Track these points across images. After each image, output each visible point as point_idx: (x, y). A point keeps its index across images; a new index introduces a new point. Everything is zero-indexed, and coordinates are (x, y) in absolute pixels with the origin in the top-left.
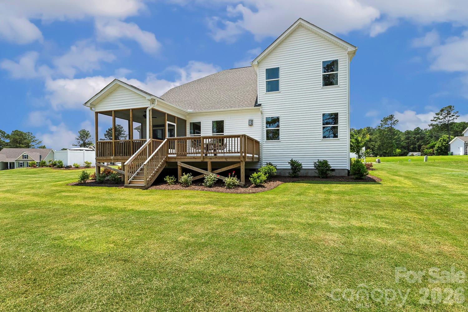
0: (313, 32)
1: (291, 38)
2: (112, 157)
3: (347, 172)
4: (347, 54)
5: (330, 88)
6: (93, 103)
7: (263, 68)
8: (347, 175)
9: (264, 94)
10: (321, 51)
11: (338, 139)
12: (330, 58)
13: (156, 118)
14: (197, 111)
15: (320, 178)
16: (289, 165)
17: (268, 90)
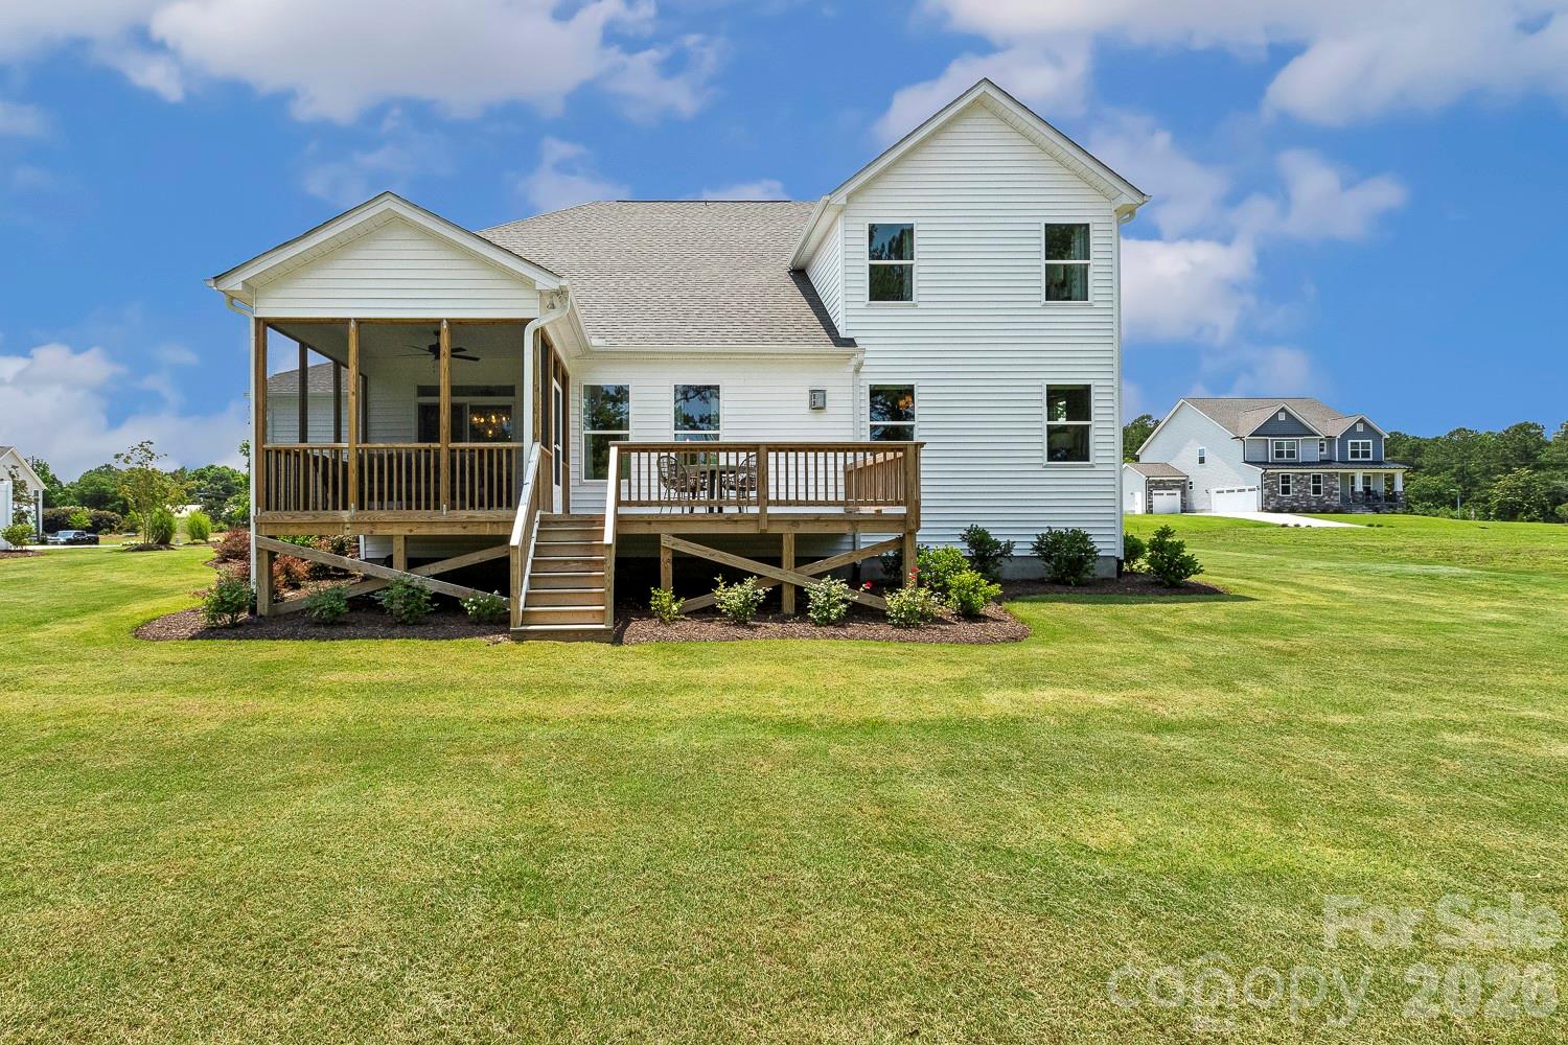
0: (1016, 129)
1: (950, 136)
2: (345, 515)
3: (1114, 564)
4: (1112, 213)
5: (1064, 310)
6: (251, 283)
7: (860, 220)
8: (1115, 576)
9: (862, 306)
10: (1043, 192)
11: (1092, 466)
12: (1066, 215)
13: (477, 359)
14: (621, 345)
15: (1070, 584)
16: (965, 546)
17: (874, 296)
